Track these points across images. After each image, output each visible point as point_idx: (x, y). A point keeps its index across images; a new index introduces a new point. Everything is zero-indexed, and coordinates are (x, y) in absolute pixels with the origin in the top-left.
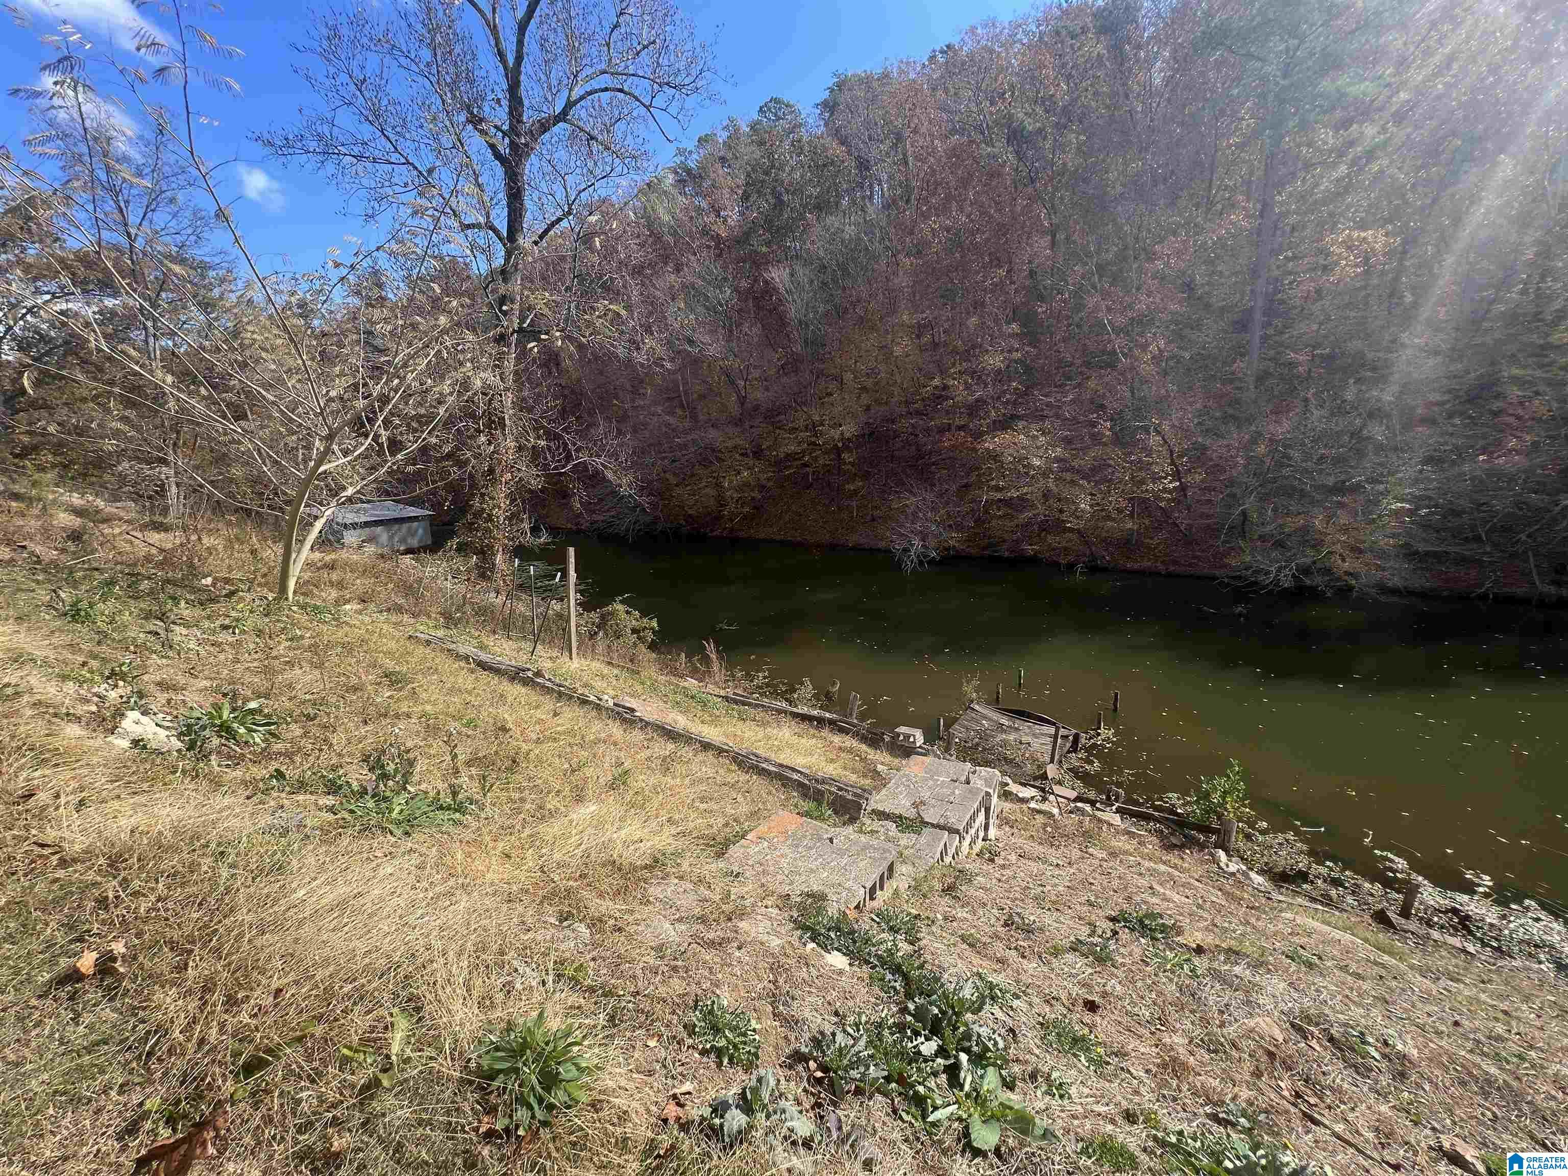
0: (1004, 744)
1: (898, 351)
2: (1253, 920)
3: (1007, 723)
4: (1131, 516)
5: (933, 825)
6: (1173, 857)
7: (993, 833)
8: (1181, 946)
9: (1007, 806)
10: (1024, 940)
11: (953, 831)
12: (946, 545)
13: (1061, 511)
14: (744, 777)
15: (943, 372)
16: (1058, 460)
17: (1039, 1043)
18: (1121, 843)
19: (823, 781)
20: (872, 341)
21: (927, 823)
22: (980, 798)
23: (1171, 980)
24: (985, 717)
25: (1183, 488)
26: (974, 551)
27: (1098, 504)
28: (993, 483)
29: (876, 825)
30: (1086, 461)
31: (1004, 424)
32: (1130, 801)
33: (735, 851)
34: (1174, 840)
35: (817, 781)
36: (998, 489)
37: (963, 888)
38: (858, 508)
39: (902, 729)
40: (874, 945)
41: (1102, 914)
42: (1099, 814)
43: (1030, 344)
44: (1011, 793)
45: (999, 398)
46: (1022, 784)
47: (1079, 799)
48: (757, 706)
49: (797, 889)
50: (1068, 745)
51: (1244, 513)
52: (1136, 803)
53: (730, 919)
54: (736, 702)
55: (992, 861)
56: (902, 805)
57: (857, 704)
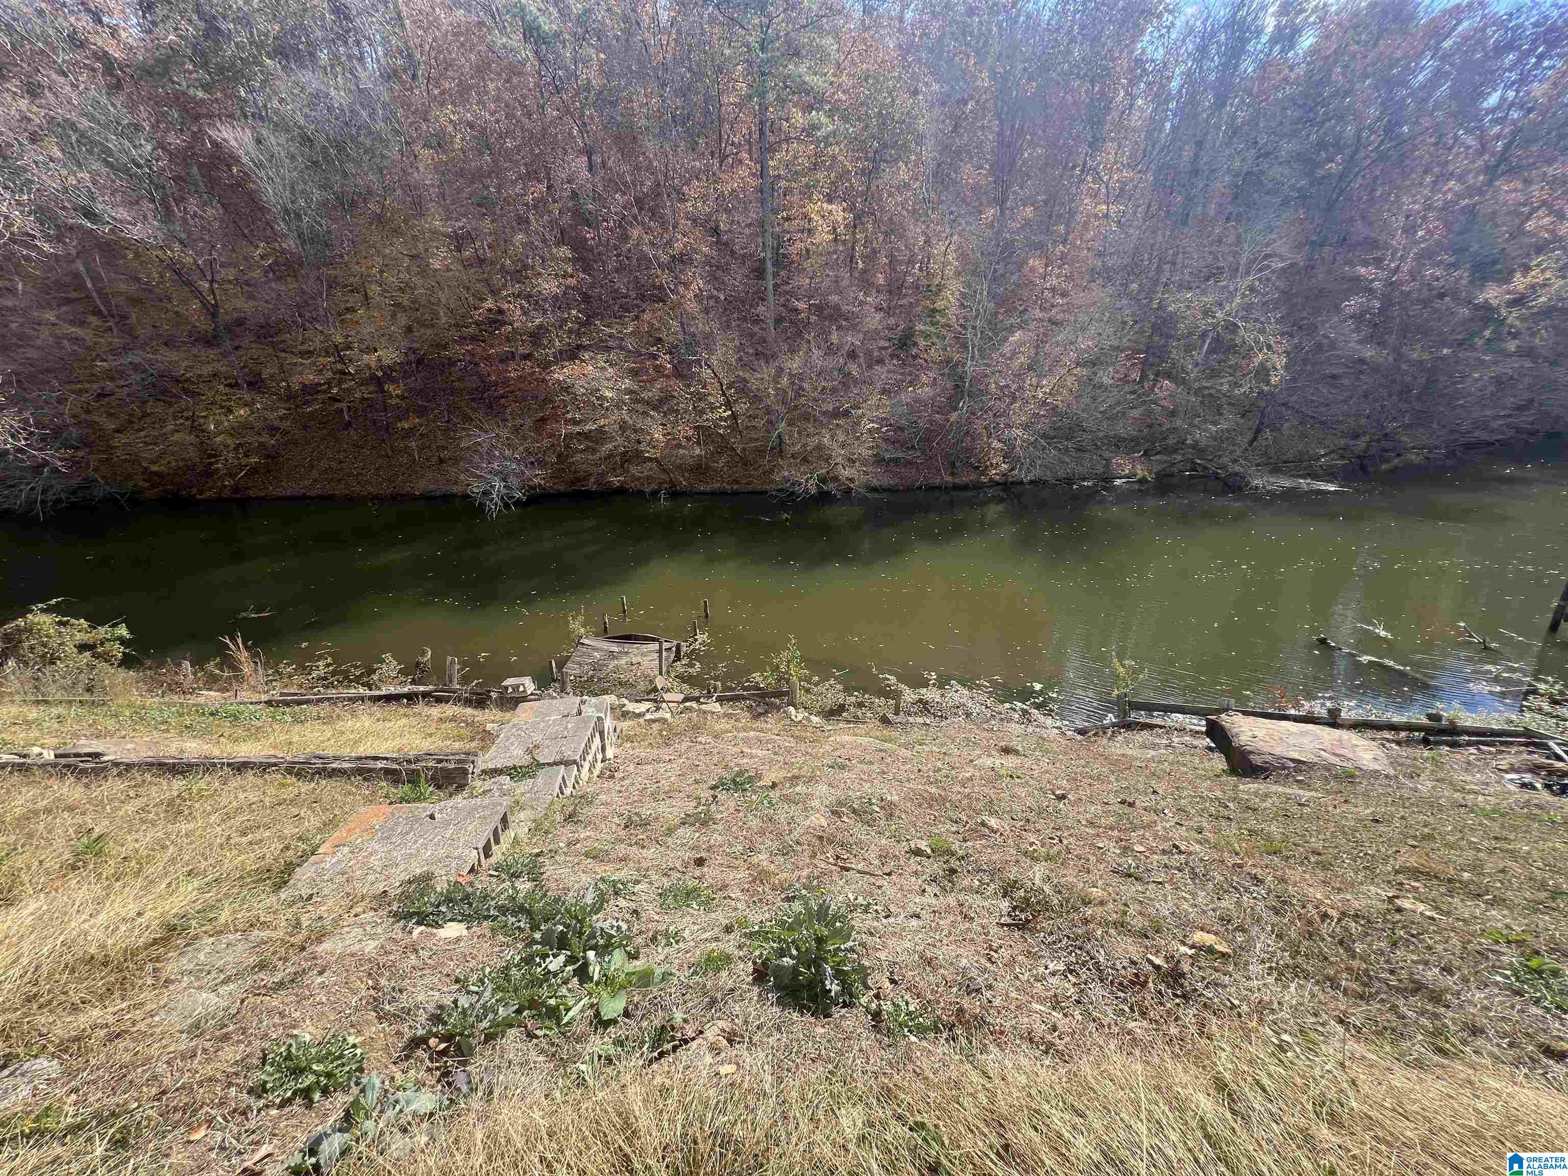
0: (616, 670)
1: (436, 264)
2: (810, 750)
3: (616, 649)
4: (698, 443)
5: (549, 764)
6: (758, 724)
7: (610, 753)
8: (761, 788)
9: (625, 725)
10: (642, 833)
11: (567, 763)
12: (531, 483)
13: (639, 442)
14: (305, 787)
15: (494, 292)
16: (629, 392)
17: (658, 910)
18: (723, 725)
19: (417, 760)
20: (397, 247)
21: (544, 764)
22: (592, 725)
23: (755, 816)
24: (595, 649)
25: (734, 416)
26: (561, 488)
27: (669, 434)
28: (569, 416)
29: (488, 784)
30: (653, 393)
31: (572, 354)
32: (726, 689)
33: (304, 874)
34: (760, 710)
35: (409, 762)
36: (575, 422)
37: (584, 811)
38: (421, 449)
39: (509, 682)
40: (493, 899)
41: (705, 786)
42: (703, 707)
43: (584, 271)
44: (628, 712)
45: (561, 327)
46: (637, 701)
47: (686, 699)
48: (319, 701)
49: (395, 882)
50: (673, 656)
51: (779, 436)
52: (731, 689)
53: (303, 949)
54: (287, 704)
55: (612, 777)
56: (516, 755)
57: (455, 669)
